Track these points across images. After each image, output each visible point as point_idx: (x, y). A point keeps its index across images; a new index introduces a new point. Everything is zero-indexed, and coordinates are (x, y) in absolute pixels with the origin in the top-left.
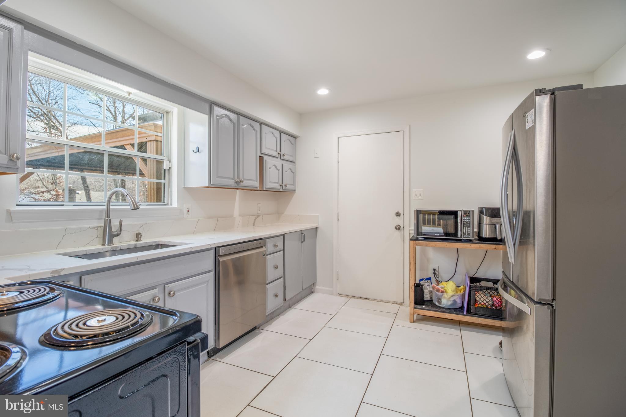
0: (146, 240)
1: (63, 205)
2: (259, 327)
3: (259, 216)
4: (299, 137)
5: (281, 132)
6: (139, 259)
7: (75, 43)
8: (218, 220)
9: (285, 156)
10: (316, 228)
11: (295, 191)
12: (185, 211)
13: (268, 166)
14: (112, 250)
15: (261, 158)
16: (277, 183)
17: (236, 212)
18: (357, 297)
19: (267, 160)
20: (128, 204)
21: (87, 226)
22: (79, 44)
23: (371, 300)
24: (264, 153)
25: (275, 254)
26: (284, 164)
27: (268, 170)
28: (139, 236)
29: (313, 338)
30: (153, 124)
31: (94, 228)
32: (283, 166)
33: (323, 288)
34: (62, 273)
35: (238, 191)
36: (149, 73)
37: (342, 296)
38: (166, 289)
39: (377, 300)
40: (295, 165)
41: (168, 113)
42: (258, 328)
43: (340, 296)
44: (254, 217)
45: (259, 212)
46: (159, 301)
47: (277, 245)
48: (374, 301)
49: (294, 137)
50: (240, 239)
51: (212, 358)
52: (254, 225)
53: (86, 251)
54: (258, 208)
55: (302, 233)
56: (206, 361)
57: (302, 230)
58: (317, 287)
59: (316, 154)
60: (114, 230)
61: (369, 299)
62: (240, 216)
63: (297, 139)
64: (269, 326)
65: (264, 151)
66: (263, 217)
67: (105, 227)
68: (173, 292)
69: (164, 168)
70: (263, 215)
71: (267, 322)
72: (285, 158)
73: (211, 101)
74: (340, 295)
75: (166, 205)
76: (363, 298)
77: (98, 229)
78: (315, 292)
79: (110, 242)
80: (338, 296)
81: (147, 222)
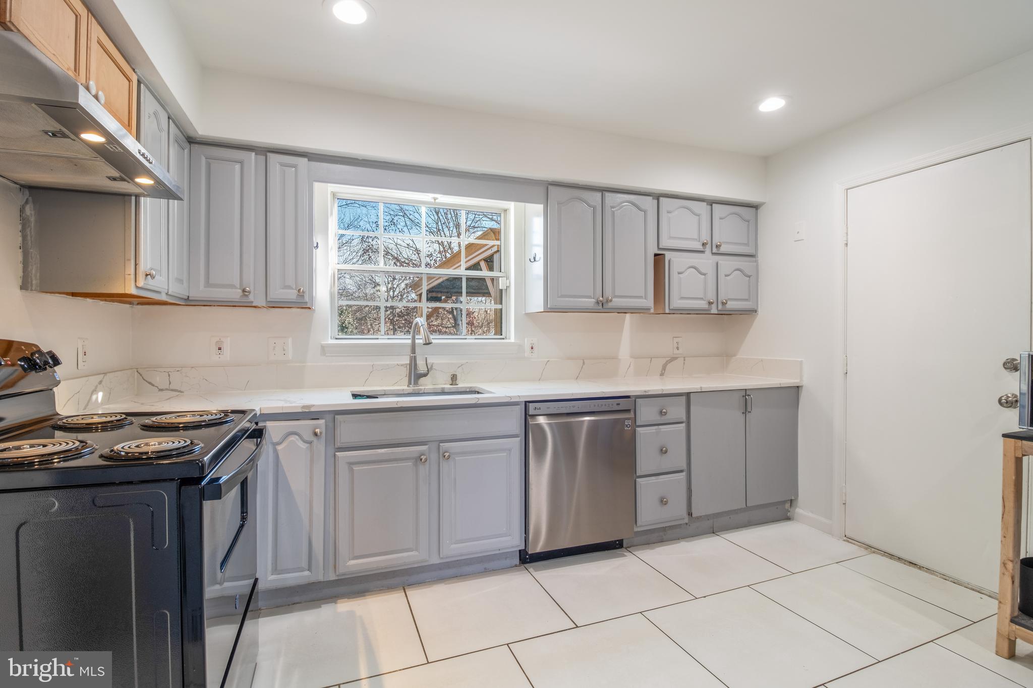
0: (462, 384)
1: (378, 339)
2: (629, 547)
3: (673, 359)
4: (762, 204)
5: (711, 202)
6: (399, 405)
7: (357, 159)
8: (584, 363)
9: (720, 246)
10: (798, 387)
11: (756, 311)
12: (527, 347)
13: (675, 269)
14: (413, 392)
15: (659, 259)
16: (702, 299)
17: (625, 351)
18: (891, 556)
19: (672, 259)
20: (421, 337)
21: (396, 363)
22: (361, 159)
23: (926, 572)
24: (663, 247)
25: (660, 427)
26: (720, 262)
27: (675, 277)
28: (454, 378)
29: (705, 597)
30: (490, 231)
31: (402, 365)
32: (719, 265)
33: (810, 514)
34: (313, 409)
35: (628, 315)
36: (444, 168)
37: (854, 544)
38: (441, 448)
39: (945, 577)
40: (756, 261)
41: (505, 211)
42: (626, 548)
43: (848, 541)
44: (664, 361)
45: (676, 351)
46: (426, 461)
47: (664, 410)
48: (932, 574)
49: (755, 207)
50: (573, 394)
51: (526, 565)
52: (662, 375)
53: (385, 390)
54: (676, 345)
55: (745, 394)
56: (516, 566)
57: (746, 390)
58: (799, 511)
59: (798, 233)
60: (422, 368)
61: (921, 568)
62: (633, 356)
63: (761, 208)
64: (648, 550)
65: (665, 243)
66: (684, 360)
67: (410, 365)
68: (448, 454)
69: (500, 288)
70: (684, 357)
71: (649, 544)
72: (723, 249)
73: (547, 181)
74: (849, 539)
75: (504, 339)
76: (905, 561)
77: (406, 367)
78: (793, 520)
79: (416, 383)
80: (844, 540)
81: (468, 361)
